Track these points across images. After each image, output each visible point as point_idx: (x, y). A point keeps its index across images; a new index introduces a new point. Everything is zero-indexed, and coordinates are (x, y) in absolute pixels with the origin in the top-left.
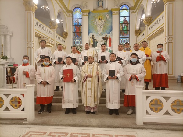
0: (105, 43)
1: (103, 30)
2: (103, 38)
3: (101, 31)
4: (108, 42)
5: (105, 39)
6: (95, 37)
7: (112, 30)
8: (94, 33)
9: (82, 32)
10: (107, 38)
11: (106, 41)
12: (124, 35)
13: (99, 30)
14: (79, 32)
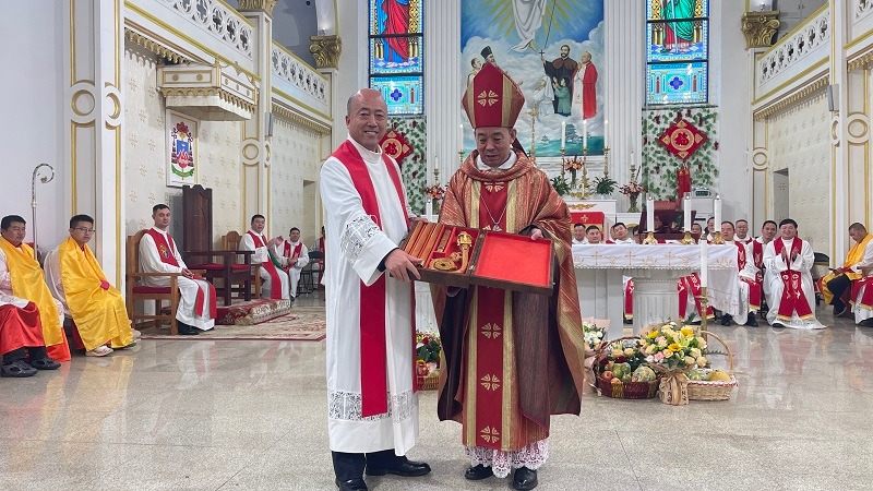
0: (560, 95)
3: (536, 24)
4: (578, 88)
5: (560, 71)
7: (601, 17)
8: (494, 39)
9: (422, 35)
10: (573, 69)
11: (563, 82)
12: (674, 46)
13: (523, 18)
14: (407, 36)
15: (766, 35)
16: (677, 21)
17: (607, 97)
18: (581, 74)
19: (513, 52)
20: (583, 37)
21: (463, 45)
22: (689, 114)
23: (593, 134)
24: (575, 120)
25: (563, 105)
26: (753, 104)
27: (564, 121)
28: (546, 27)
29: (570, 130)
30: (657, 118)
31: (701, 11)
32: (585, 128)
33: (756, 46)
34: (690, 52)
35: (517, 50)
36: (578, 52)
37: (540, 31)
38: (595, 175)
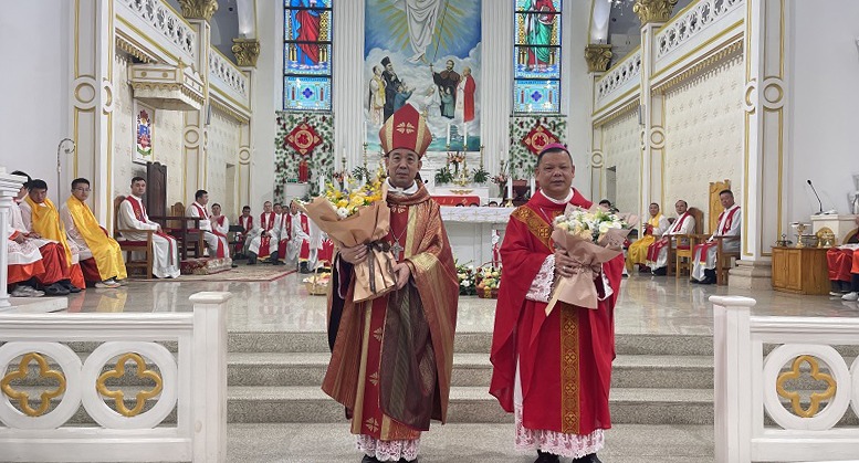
0: (445, 100)
1: (437, 37)
2: (438, 78)
3: (427, 41)
4: (460, 96)
5: (446, 81)
6: (399, 69)
7: (479, 40)
8: (392, 51)
9: (330, 43)
10: (457, 80)
11: (448, 91)
12: (535, 67)
13: (417, 36)
14: (317, 43)
15: (602, 63)
16: (538, 46)
17: (483, 104)
18: (463, 84)
19: (408, 63)
20: (464, 55)
21: (366, 54)
22: (545, 122)
23: (472, 134)
24: (457, 122)
25: (448, 109)
26: (593, 116)
27: (449, 122)
29: (454, 130)
30: (521, 123)
32: (466, 130)
33: (595, 71)
34: (548, 72)
35: (411, 61)
36: (461, 66)
37: (429, 48)
38: (472, 167)
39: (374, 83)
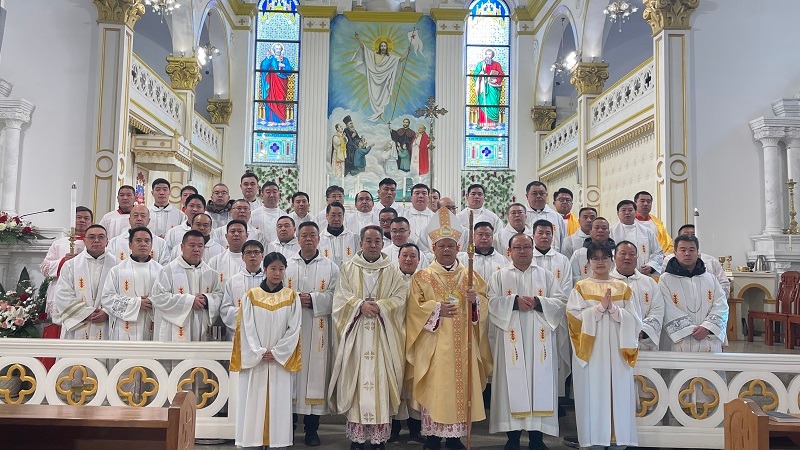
0: (402, 155)
3: (386, 102)
4: (416, 151)
5: (403, 137)
8: (353, 111)
9: (297, 103)
10: (412, 137)
11: (404, 146)
12: (486, 125)
13: (376, 97)
14: (285, 102)
15: (547, 123)
16: (487, 106)
18: (418, 141)
20: (419, 114)
21: (330, 113)
22: (495, 176)
25: (404, 163)
26: (538, 171)
28: (393, 105)
30: (473, 177)
31: (504, 101)
33: (541, 130)
34: (497, 130)
35: (371, 120)
39: (336, 138)
